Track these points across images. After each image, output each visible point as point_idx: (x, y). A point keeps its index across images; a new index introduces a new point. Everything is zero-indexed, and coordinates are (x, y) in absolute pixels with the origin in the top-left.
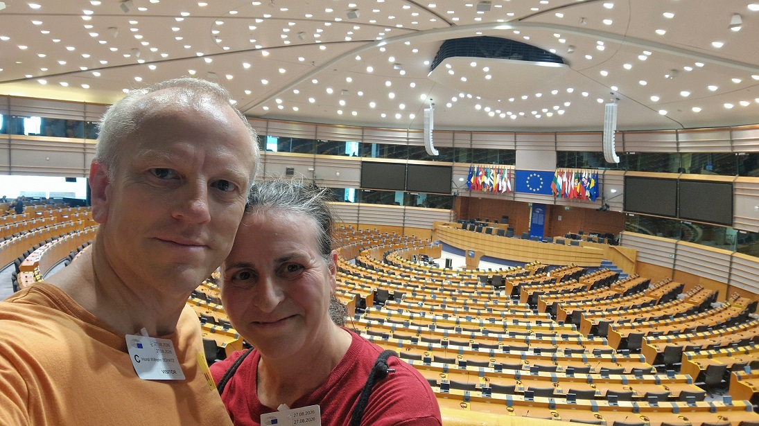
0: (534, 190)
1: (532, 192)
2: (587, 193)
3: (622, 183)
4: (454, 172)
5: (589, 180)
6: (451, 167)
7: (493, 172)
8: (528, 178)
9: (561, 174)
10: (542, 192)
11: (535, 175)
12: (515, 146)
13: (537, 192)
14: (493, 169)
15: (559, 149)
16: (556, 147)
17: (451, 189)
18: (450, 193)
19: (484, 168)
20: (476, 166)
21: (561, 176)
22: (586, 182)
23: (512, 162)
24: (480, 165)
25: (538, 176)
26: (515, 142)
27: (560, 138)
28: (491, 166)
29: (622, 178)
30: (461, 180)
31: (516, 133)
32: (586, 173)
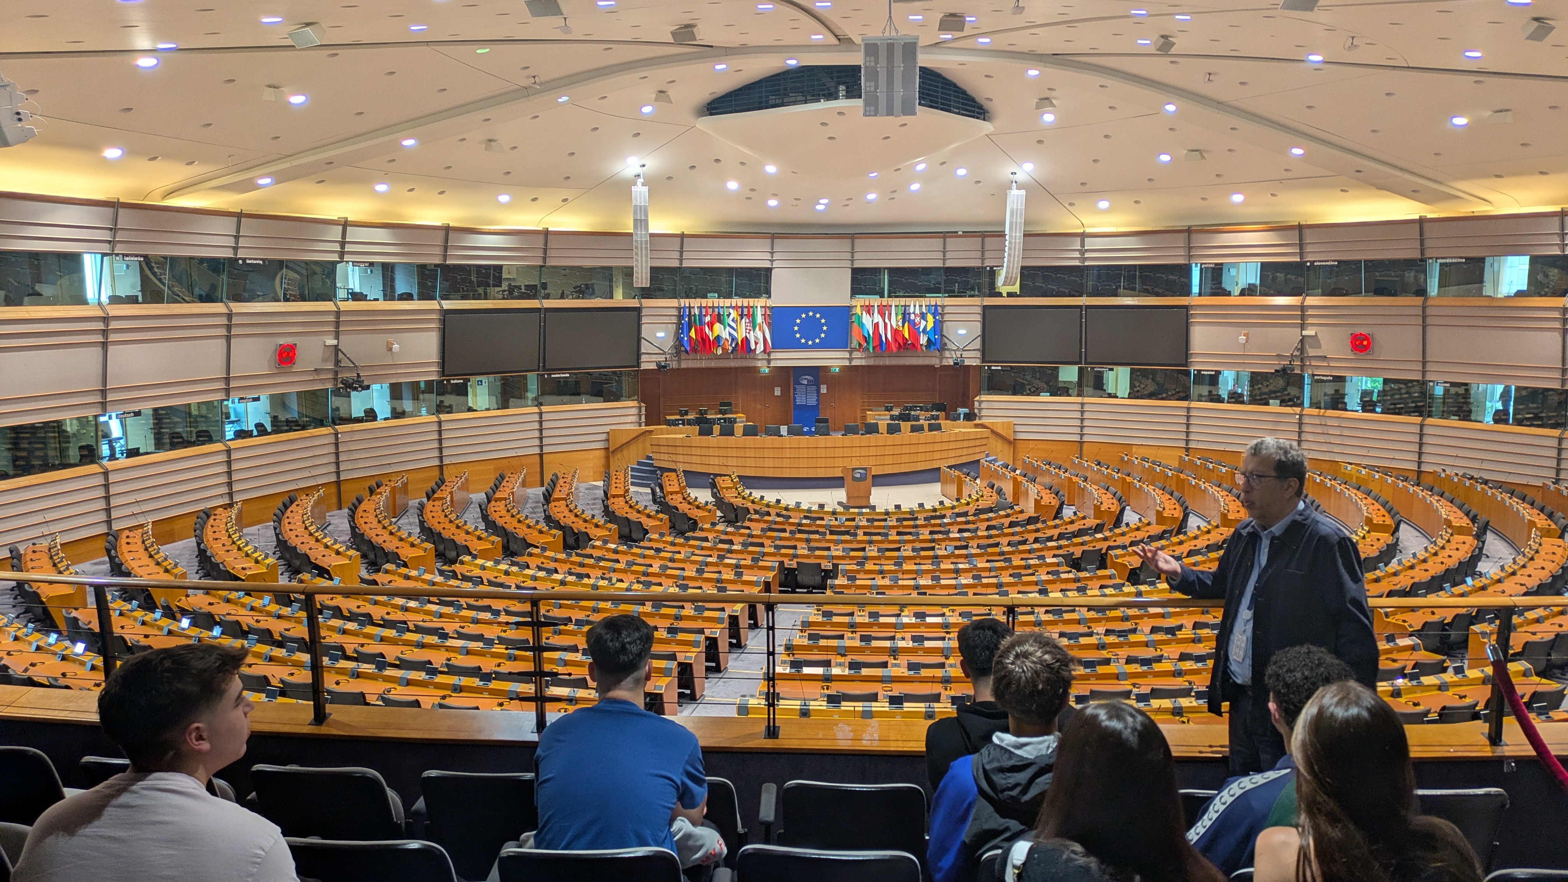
0: (810, 343)
1: (805, 346)
2: (923, 340)
3: (979, 318)
4: (644, 320)
5: (923, 316)
6: (638, 310)
7: (734, 314)
8: (798, 321)
9: (868, 309)
10: (824, 345)
11: (811, 314)
12: (772, 261)
13: (815, 346)
14: (731, 307)
15: (857, 265)
16: (852, 261)
17: (638, 355)
18: (638, 365)
19: (713, 307)
20: (696, 303)
21: (868, 312)
22: (918, 320)
23: (765, 292)
24: (704, 302)
25: (818, 316)
26: (772, 253)
27: (860, 244)
28: (727, 302)
29: (979, 310)
30: (661, 334)
31: (773, 237)
32: (916, 305)
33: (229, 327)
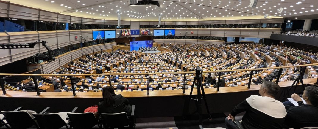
0: (135, 34)
2: (148, 34)
3: (153, 31)
5: (148, 31)
6: (115, 30)
8: (134, 31)
9: (141, 30)
10: (137, 34)
12: (130, 24)
16: (139, 25)
18: (116, 38)
23: (130, 28)
24: (123, 29)
27: (141, 22)
28: (126, 29)
30: (118, 33)
31: (131, 21)
33: (70, 34)
